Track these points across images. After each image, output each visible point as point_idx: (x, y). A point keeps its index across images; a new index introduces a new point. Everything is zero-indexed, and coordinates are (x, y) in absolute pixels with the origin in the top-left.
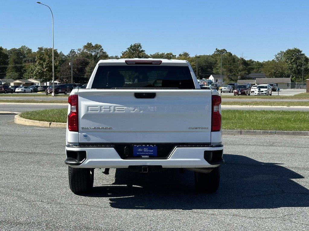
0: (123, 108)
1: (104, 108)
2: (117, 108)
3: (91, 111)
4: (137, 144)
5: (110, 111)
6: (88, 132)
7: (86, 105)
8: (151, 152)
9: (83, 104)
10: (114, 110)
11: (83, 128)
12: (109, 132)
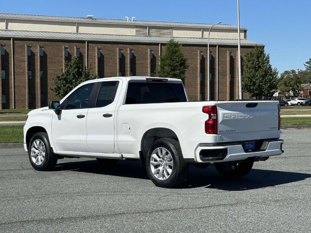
0: (242, 115)
1: (233, 115)
2: (240, 115)
3: (225, 117)
4: (247, 141)
5: (236, 117)
6: (223, 134)
7: (223, 113)
8: (252, 147)
9: (221, 112)
10: (238, 117)
11: (220, 131)
12: (234, 133)
